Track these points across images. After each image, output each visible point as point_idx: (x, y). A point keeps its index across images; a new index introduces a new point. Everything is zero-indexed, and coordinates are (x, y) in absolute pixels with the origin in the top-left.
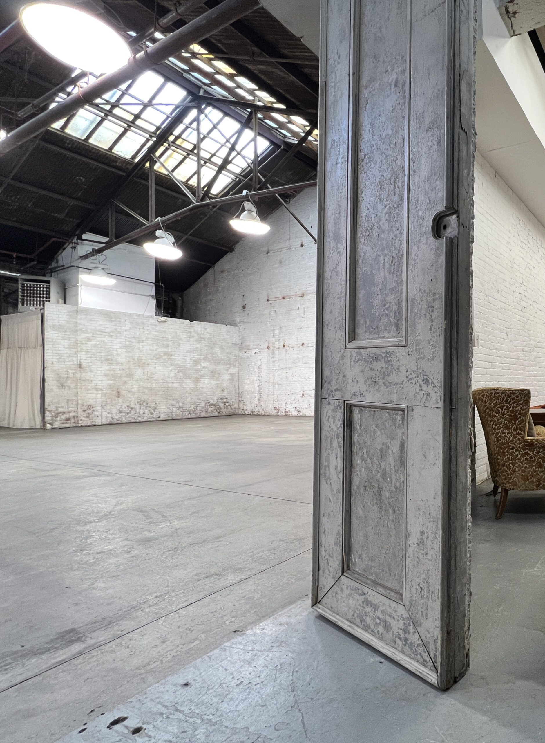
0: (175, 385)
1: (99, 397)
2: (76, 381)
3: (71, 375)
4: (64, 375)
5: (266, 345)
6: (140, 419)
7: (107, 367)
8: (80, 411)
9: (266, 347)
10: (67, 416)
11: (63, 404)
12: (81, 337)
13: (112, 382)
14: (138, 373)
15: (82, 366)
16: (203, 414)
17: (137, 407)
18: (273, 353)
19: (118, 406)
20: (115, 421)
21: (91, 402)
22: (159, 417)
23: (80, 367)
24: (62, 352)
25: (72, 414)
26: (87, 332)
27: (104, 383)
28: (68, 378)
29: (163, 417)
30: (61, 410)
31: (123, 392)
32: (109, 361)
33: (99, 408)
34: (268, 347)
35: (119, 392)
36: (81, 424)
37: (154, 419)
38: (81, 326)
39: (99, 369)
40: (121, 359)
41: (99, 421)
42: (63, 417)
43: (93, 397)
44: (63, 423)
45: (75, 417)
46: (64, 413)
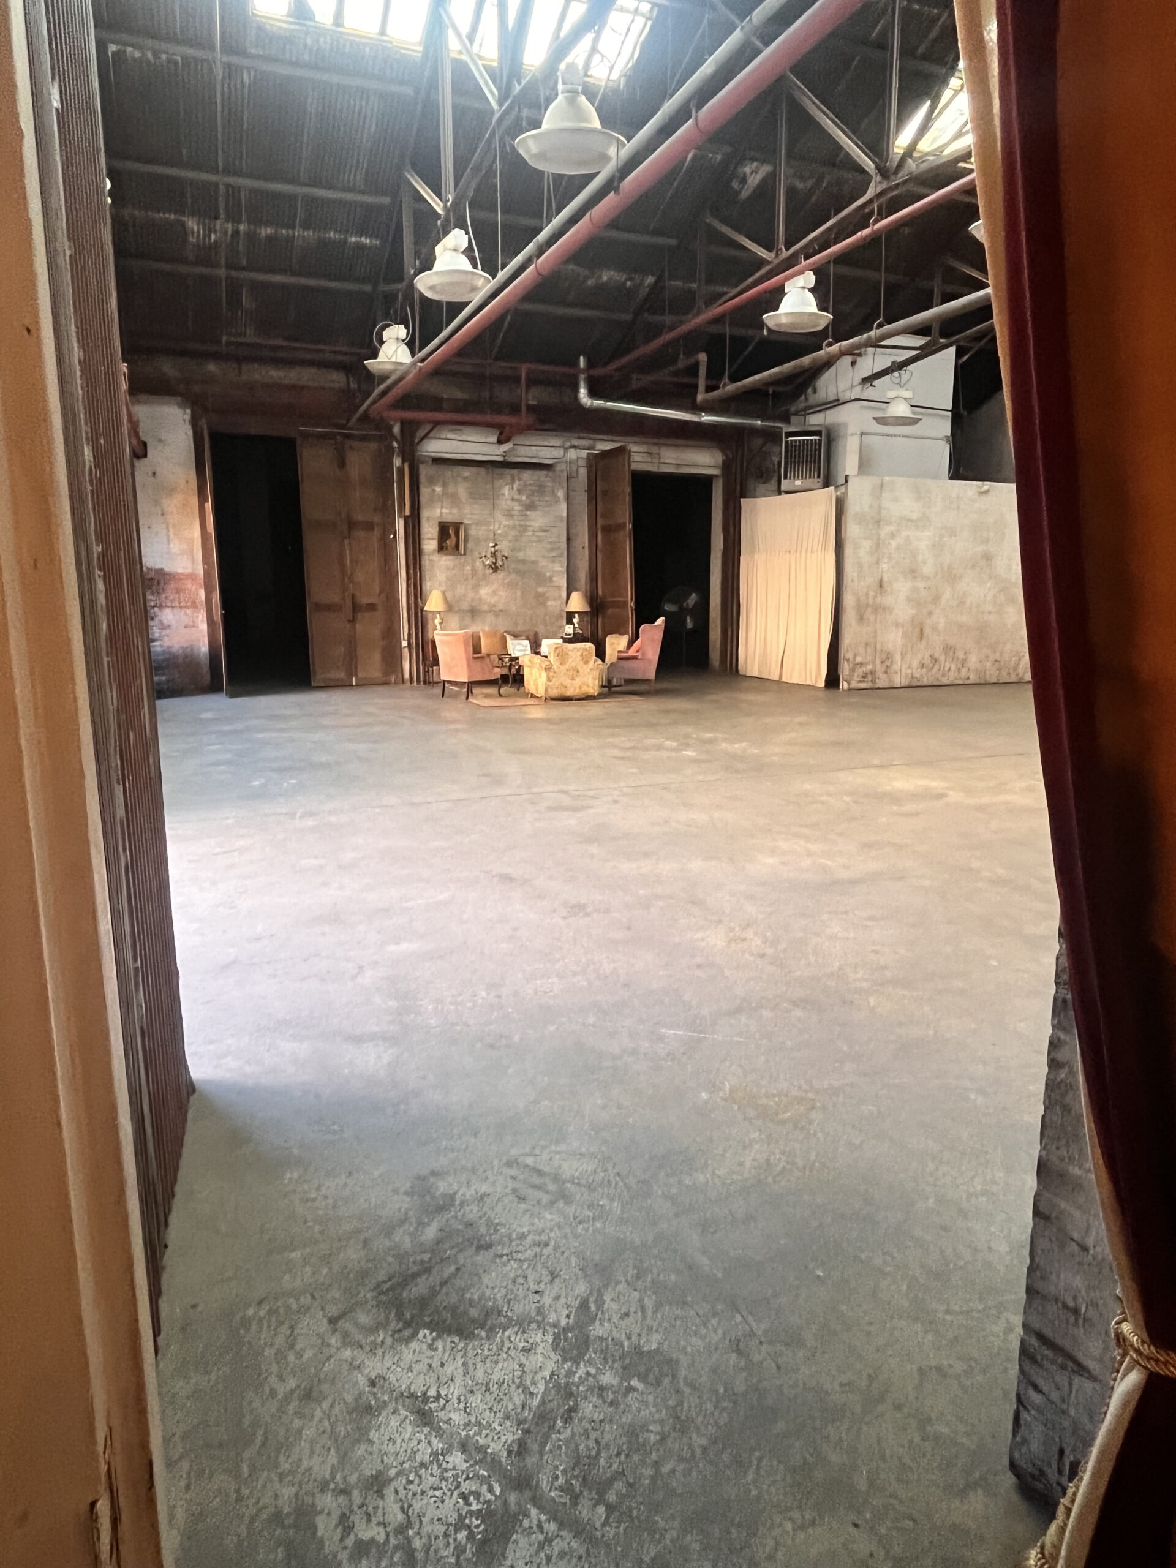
0: (992, 618)
1: (900, 641)
2: (878, 609)
3: (871, 601)
4: (863, 600)
6: (945, 681)
7: (909, 585)
8: (878, 662)
10: (864, 669)
11: (861, 650)
12: (886, 530)
13: (914, 611)
14: (947, 595)
15: (885, 584)
17: (943, 658)
19: (920, 656)
20: (915, 683)
21: (890, 647)
22: (968, 679)
23: (881, 586)
24: (863, 560)
25: (870, 667)
26: (890, 523)
27: (903, 612)
28: (868, 605)
29: (973, 678)
30: (859, 659)
31: (927, 631)
32: (913, 572)
33: (898, 657)
35: (922, 630)
36: (880, 684)
37: (961, 682)
38: (884, 512)
39: (902, 588)
40: (927, 569)
41: (898, 681)
42: (860, 671)
43: (893, 639)
44: (860, 682)
45: (872, 673)
46: (861, 664)
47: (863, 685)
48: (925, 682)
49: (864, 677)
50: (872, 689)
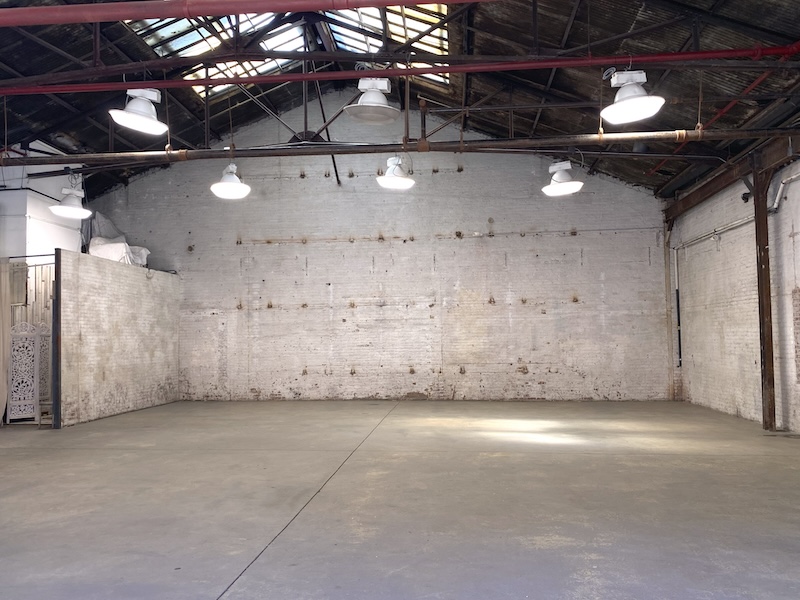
0: (138, 361)
1: (92, 382)
2: (79, 357)
3: (75, 351)
4: (70, 351)
5: (236, 303)
6: (117, 411)
7: (96, 338)
8: (80, 402)
9: (235, 306)
10: (72, 408)
11: (69, 391)
13: (99, 358)
14: (116, 346)
15: (83, 337)
16: (157, 402)
17: (116, 393)
18: (249, 315)
19: (103, 393)
20: (102, 415)
21: (87, 387)
22: (129, 407)
23: (80, 339)
24: (69, 318)
25: (75, 406)
26: (84, 289)
27: (93, 359)
29: (132, 407)
30: (69, 400)
31: (107, 372)
32: (97, 328)
33: (92, 396)
34: (240, 307)
35: (104, 373)
37: (125, 411)
38: (81, 281)
39: (92, 340)
40: (105, 326)
41: (94, 415)
42: (70, 411)
43: (88, 381)
44: (70, 419)
45: (78, 410)
46: (71, 404)
47: (72, 422)
48: (108, 413)
49: (72, 415)
50: (79, 423)
